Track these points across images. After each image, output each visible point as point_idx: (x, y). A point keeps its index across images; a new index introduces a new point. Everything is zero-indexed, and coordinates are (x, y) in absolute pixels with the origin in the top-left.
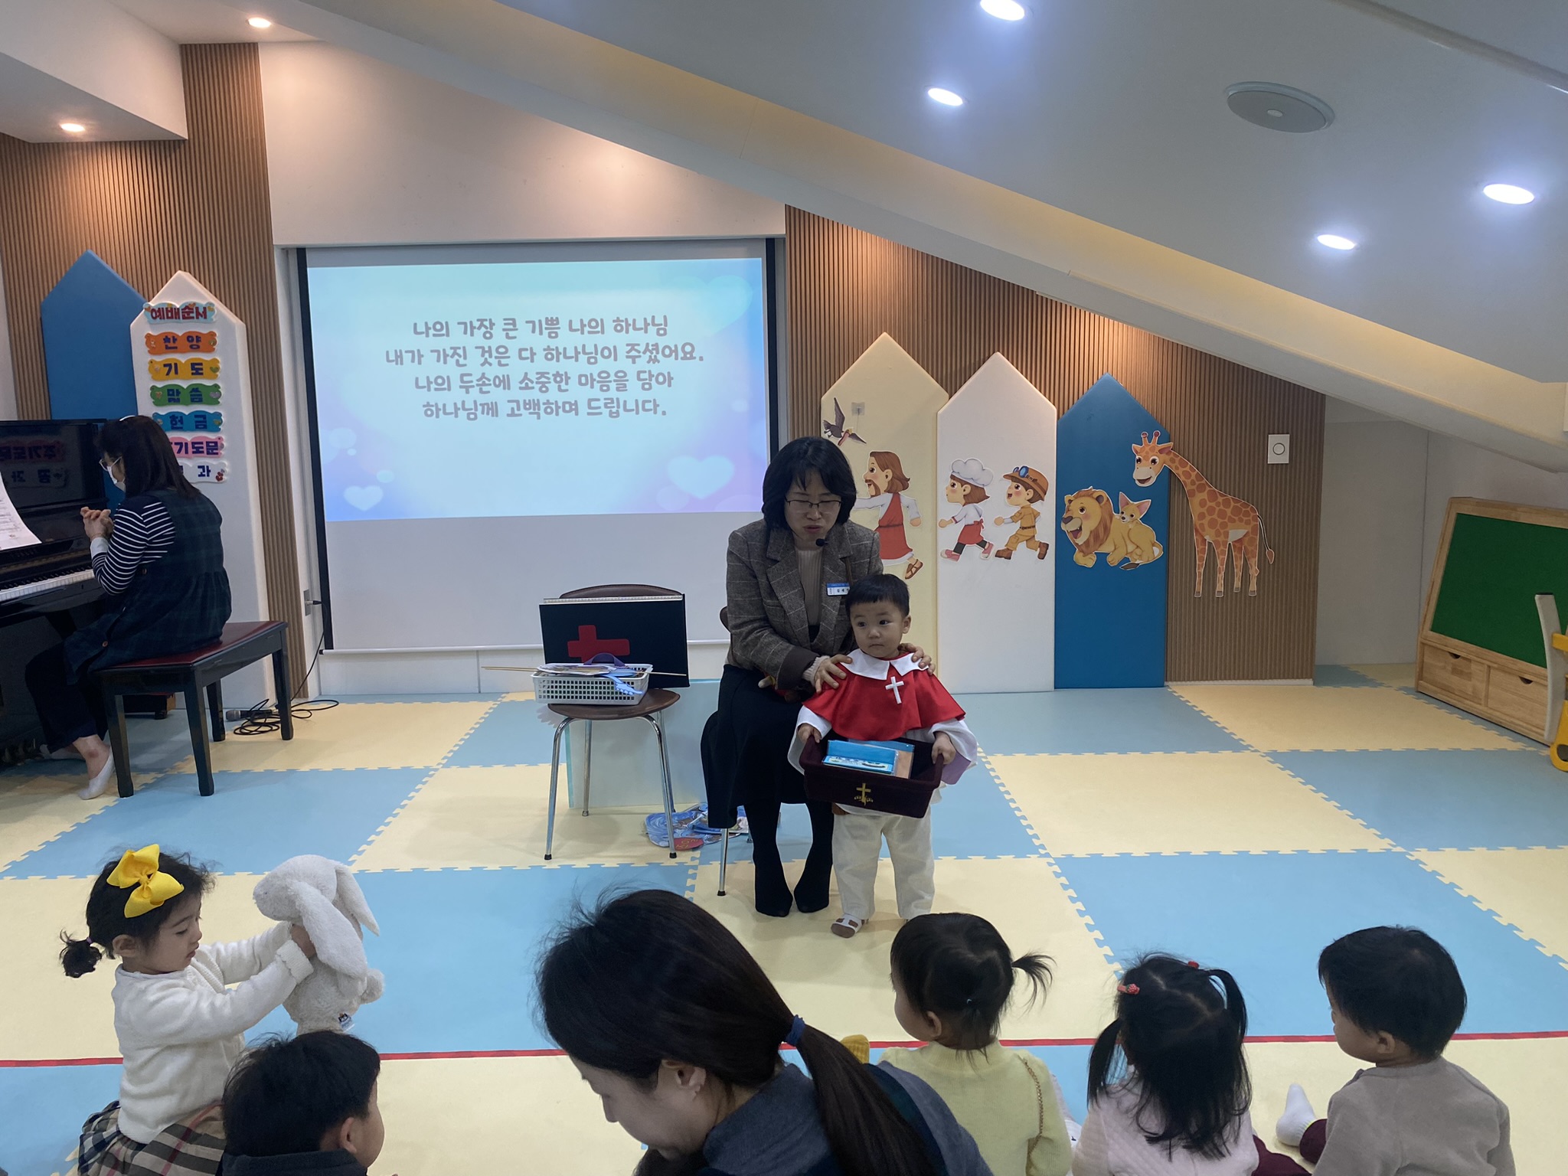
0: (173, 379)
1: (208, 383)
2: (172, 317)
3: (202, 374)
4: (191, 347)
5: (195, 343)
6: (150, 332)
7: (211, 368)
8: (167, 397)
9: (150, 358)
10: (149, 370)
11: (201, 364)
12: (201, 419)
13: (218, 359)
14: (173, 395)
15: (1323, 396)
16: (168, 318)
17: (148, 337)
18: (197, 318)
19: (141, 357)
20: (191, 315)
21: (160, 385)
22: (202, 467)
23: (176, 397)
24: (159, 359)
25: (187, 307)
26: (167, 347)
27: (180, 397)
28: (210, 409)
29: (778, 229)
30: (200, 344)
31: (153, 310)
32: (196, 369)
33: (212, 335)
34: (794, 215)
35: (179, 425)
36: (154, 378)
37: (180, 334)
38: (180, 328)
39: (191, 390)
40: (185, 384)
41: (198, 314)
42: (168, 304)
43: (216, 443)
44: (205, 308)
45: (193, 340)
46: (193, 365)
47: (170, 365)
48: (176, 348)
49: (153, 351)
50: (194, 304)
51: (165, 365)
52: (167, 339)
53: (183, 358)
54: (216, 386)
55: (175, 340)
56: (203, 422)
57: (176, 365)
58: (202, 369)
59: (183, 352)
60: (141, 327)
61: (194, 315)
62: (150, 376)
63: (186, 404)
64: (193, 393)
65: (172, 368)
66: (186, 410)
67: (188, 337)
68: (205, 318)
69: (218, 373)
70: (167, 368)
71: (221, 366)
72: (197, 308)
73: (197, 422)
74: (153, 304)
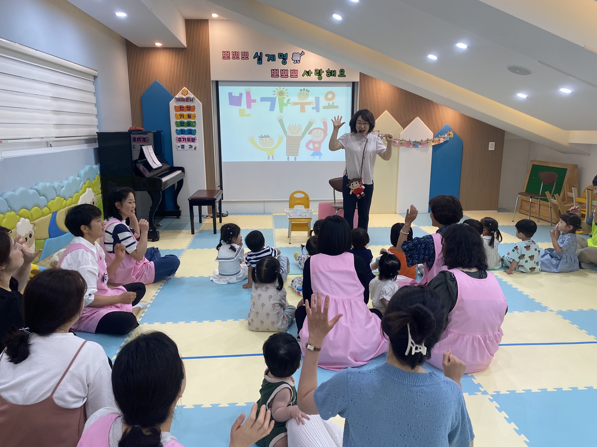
0: (182, 119)
1: (193, 121)
2: (182, 101)
3: (191, 118)
4: (188, 110)
5: (189, 108)
6: (175, 105)
7: (194, 116)
8: (180, 125)
9: (175, 113)
10: (175, 116)
11: (191, 115)
12: (190, 131)
13: (196, 113)
14: (182, 124)
15: (504, 131)
16: (181, 101)
17: (175, 106)
18: (190, 101)
19: (173, 113)
20: (188, 100)
21: (178, 121)
22: (190, 145)
23: (183, 125)
24: (178, 113)
25: (187, 98)
26: (181, 110)
27: (184, 125)
28: (193, 128)
29: (357, 79)
30: (190, 109)
31: (177, 99)
32: (189, 116)
33: (194, 106)
34: (362, 75)
35: (183, 133)
36: (177, 119)
37: (185, 106)
38: (185, 104)
39: (187, 122)
40: (186, 121)
41: (190, 100)
42: (182, 97)
43: (194, 138)
44: (192, 98)
45: (188, 108)
46: (188, 115)
47: (181, 115)
48: (183, 110)
49: (176, 111)
50: (189, 97)
51: (180, 115)
52: (181, 107)
53: (185, 113)
54: (195, 122)
55: (183, 107)
56: (190, 132)
57: (183, 115)
58: (191, 116)
59: (185, 111)
60: (173, 104)
61: (189, 100)
62: (175, 118)
63: (186, 127)
64: (188, 124)
65: (182, 116)
66: (186, 128)
67: (187, 107)
68: (192, 101)
69: (196, 118)
70: (181, 116)
71: (196, 115)
72: (190, 98)
73: (189, 132)
74: (177, 96)
